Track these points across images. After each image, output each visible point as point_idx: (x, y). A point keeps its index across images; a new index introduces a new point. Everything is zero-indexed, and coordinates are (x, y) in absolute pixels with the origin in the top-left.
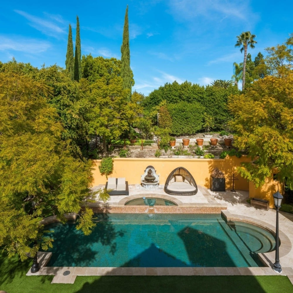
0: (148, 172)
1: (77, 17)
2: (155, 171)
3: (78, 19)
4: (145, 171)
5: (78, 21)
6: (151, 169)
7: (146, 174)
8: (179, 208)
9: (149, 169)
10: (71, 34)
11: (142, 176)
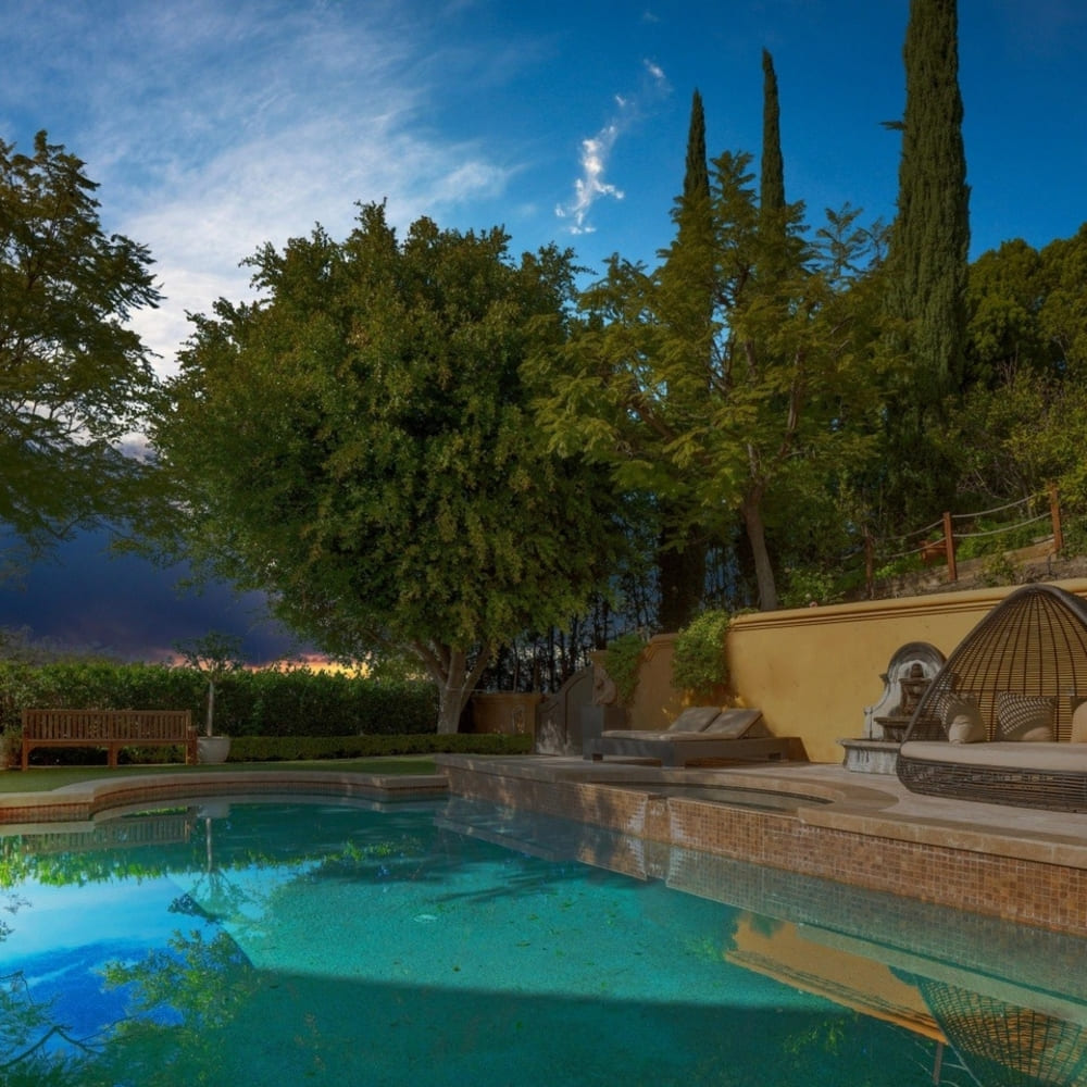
0: (904, 686)
4: (886, 679)
6: (924, 665)
7: (890, 698)
8: (806, 826)
9: (911, 663)
10: (698, 130)
11: (868, 711)
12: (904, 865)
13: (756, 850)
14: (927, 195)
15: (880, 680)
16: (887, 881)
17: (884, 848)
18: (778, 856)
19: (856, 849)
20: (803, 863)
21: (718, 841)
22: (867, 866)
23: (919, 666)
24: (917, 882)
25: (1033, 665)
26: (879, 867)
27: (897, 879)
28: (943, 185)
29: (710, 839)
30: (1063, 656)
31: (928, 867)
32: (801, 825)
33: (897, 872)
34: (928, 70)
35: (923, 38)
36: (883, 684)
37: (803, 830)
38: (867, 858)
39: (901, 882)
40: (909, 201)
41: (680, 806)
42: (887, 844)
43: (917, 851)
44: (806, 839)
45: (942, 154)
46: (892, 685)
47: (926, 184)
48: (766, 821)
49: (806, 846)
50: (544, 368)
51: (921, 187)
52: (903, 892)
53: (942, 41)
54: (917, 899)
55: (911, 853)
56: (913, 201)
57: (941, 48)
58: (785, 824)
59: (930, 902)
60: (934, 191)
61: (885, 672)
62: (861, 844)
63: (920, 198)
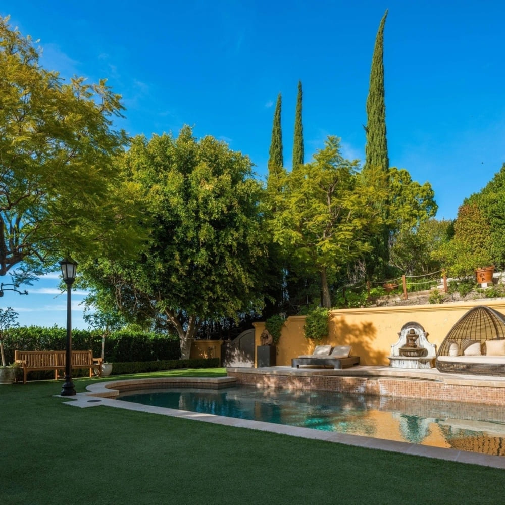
0: (407, 337)
1: (300, 83)
2: (427, 335)
3: (300, 86)
4: (400, 334)
5: (301, 90)
6: (415, 330)
7: (401, 341)
8: (447, 385)
9: (409, 329)
10: (279, 110)
11: (393, 346)
12: (489, 395)
13: (424, 394)
14: (377, 159)
15: (398, 335)
16: (484, 400)
17: (481, 390)
18: (435, 396)
19: (469, 391)
20: (446, 397)
21: (405, 393)
22: (474, 396)
23: (413, 330)
24: (495, 400)
25: (474, 330)
26: (479, 396)
27: (487, 399)
28: (383, 157)
29: (401, 393)
30: (483, 327)
31: (499, 395)
32: (445, 385)
33: (487, 397)
34: (376, 115)
35: (374, 103)
36: (399, 336)
37: (446, 386)
38: (474, 394)
39: (488, 400)
40: (371, 160)
41: (385, 382)
42: (482, 389)
43: (495, 390)
44: (447, 389)
45: (382, 146)
46: (402, 337)
47: (377, 155)
48: (429, 384)
49: (447, 392)
50: (269, 208)
51: (375, 156)
52: (489, 403)
53: (381, 106)
54: (495, 405)
55: (492, 391)
56: (373, 160)
57: (380, 108)
58: (438, 385)
59: (500, 406)
60: (380, 158)
61: (400, 332)
62: (471, 389)
63: (375, 160)
